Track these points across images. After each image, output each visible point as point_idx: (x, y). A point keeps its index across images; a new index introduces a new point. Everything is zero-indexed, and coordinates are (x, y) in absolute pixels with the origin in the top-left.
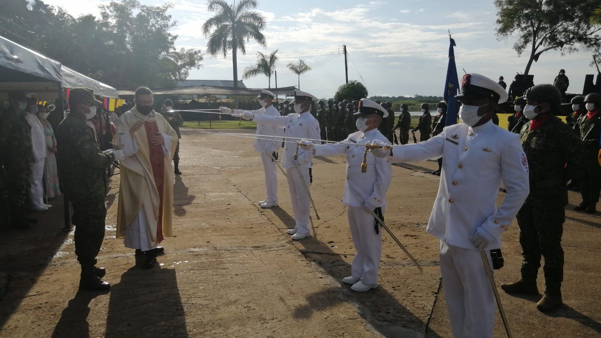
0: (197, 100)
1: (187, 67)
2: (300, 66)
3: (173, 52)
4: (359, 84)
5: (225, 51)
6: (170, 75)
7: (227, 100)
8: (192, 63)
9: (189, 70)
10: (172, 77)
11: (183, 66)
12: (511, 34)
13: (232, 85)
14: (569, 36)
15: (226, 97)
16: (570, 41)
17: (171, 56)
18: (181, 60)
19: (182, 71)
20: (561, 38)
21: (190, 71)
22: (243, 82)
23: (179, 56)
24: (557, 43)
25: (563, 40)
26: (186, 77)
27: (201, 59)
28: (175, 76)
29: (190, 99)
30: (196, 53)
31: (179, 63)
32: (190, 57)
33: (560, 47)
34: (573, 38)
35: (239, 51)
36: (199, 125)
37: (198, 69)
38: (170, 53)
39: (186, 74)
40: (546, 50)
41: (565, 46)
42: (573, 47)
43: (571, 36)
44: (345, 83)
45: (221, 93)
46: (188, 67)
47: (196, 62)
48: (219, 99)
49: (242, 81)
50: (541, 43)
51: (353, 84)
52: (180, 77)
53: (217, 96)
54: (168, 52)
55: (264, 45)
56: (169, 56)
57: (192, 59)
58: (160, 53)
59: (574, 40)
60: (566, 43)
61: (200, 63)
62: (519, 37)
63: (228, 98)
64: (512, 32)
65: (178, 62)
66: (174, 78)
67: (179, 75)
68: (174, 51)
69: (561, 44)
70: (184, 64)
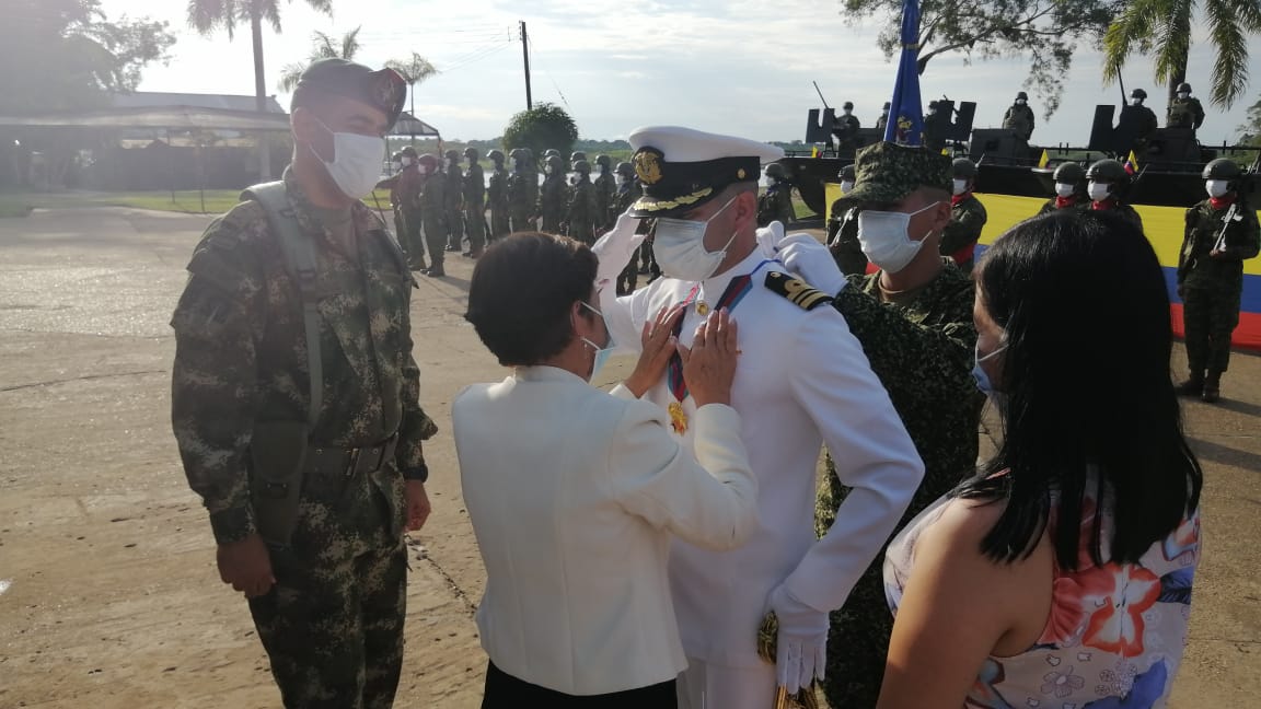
0: (165, 140)
1: (137, 60)
2: (415, 66)
3: (99, 24)
4: (557, 111)
5: (231, 25)
6: (94, 79)
7: (241, 141)
8: (149, 50)
9: (143, 67)
10: (99, 81)
11: (128, 57)
12: (871, 14)
13: (254, 107)
14: (983, 23)
15: (237, 134)
16: (985, 35)
17: (95, 33)
18: (122, 43)
19: (126, 70)
20: (967, 26)
21: (143, 70)
22: (277, 99)
23: (115, 34)
24: (959, 38)
25: (974, 32)
26: (135, 84)
27: (172, 40)
28: (107, 80)
29: (149, 138)
30: (158, 27)
31: (117, 49)
32: (143, 36)
33: (967, 47)
34: (992, 29)
35: (266, 25)
36: (174, 202)
37: (167, 64)
38: (92, 25)
39: (136, 76)
40: (941, 51)
41: (977, 44)
42: (992, 46)
43: (988, 24)
44: (526, 109)
45: (226, 125)
46: (141, 61)
47: (160, 47)
48: (220, 138)
49: (274, 96)
50: (929, 37)
51: (543, 110)
52: (120, 82)
53: (217, 133)
54: (87, 23)
55: (331, 15)
56: (91, 31)
57: (148, 43)
58: (64, 24)
59: (994, 34)
60: (978, 38)
61: (171, 50)
62: (888, 21)
63: (242, 136)
64: (873, 9)
65: (112, 46)
66: (104, 87)
67: (117, 78)
68: (103, 22)
69: (968, 41)
70: (128, 53)
